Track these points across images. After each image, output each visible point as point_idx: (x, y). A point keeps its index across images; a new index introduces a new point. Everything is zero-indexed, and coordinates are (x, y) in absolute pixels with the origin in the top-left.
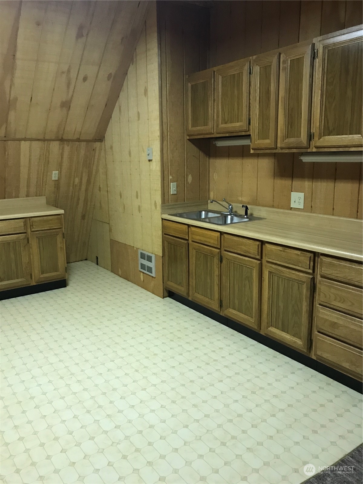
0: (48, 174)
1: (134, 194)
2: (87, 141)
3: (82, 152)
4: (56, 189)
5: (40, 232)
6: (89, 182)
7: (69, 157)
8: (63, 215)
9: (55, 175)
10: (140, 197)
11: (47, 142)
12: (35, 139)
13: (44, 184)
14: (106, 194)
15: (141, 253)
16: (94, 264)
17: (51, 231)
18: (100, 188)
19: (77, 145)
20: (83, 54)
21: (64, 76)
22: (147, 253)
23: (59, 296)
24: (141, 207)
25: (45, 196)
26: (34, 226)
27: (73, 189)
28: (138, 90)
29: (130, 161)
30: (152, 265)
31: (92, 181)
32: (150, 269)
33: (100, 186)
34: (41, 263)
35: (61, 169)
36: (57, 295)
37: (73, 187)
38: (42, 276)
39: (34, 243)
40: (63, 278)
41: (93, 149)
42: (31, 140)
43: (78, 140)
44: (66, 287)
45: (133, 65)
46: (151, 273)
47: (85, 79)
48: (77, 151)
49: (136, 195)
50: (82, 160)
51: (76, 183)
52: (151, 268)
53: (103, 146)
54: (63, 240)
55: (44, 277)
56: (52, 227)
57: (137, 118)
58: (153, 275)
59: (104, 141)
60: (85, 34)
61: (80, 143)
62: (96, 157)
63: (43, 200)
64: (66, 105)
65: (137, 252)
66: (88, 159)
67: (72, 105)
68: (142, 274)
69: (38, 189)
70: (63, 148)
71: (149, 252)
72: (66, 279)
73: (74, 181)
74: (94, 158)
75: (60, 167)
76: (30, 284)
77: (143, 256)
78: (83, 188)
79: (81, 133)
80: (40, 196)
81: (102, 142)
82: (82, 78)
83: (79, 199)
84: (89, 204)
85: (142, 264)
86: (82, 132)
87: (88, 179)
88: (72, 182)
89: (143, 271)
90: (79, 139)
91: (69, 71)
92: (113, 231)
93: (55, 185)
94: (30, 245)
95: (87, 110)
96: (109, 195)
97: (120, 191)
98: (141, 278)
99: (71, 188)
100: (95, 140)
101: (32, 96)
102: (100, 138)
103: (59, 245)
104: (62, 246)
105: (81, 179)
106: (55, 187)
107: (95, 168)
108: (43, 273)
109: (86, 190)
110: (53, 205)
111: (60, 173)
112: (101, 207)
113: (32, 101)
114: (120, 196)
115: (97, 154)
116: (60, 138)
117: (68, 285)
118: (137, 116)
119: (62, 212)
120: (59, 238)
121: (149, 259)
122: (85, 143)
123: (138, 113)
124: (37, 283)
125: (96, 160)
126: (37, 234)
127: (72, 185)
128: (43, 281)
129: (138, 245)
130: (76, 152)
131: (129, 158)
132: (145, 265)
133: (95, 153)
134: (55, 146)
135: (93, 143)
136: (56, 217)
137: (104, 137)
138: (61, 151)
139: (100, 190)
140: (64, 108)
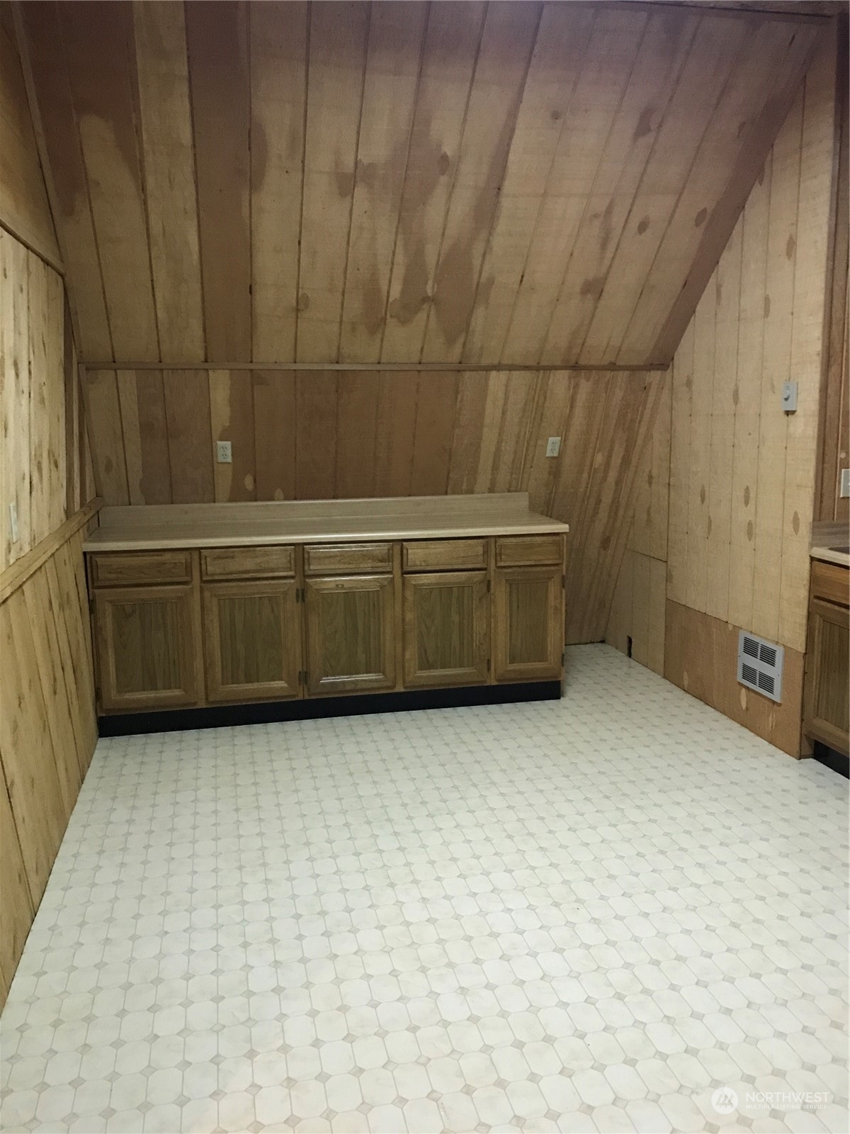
0: (540, 442)
1: (740, 494)
2: (633, 369)
3: (619, 394)
4: (552, 477)
5: (515, 569)
6: (626, 461)
7: (587, 405)
8: (565, 536)
9: (552, 445)
10: (754, 502)
11: (544, 373)
12: (520, 366)
13: (528, 466)
14: (666, 491)
15: (747, 640)
16: (622, 655)
17: (538, 569)
18: (651, 477)
19: (607, 379)
20: (645, 170)
21: (597, 223)
22: (761, 642)
23: (545, 718)
24: (754, 526)
25: (527, 491)
26: (503, 557)
27: (589, 478)
28: (770, 245)
29: (735, 415)
30: (775, 672)
31: (634, 460)
32: (767, 683)
33: (650, 471)
34: (510, 640)
35: (567, 431)
36: (540, 714)
37: (589, 474)
38: (511, 667)
39: (500, 594)
40: (556, 677)
41: (643, 386)
42: (512, 368)
43: (613, 367)
44: (560, 698)
45: (761, 185)
46: (771, 691)
47: (643, 227)
48: (606, 392)
49: (745, 496)
50: (617, 413)
51: (596, 466)
52: (771, 680)
53: (668, 378)
54: (561, 593)
55: (514, 671)
56: (540, 560)
57: (762, 312)
58: (776, 697)
59: (671, 366)
60: (653, 126)
61: (615, 372)
62: (649, 406)
63: (522, 500)
64: (594, 289)
65: (737, 636)
66: (629, 410)
67: (608, 288)
68: (743, 691)
69: (514, 476)
70: (576, 386)
71: (767, 639)
72: (560, 681)
73: (592, 461)
74: (644, 408)
75: (564, 430)
76: (486, 681)
77: (750, 647)
78: (612, 475)
79: (620, 350)
80: (516, 491)
81: (666, 370)
82: (638, 224)
83: (600, 501)
84: (621, 513)
85: (745, 666)
86: (623, 349)
87: (624, 455)
88: (588, 463)
89: (747, 685)
90: (614, 364)
91: (609, 211)
92: (674, 581)
93: (551, 467)
94: (492, 597)
95: (639, 298)
96: (672, 493)
97: (703, 486)
98: (739, 700)
99: (585, 475)
100: (650, 367)
101: (523, 273)
102: (663, 360)
103: (552, 601)
104: (559, 606)
105: (610, 457)
106: (549, 474)
107: (643, 430)
108: (513, 660)
109: (618, 482)
110: (542, 513)
111: (564, 441)
112: (649, 521)
113: (523, 283)
114: (699, 498)
115: (651, 399)
116: (572, 363)
117: (563, 696)
118: (763, 306)
119: (564, 528)
120: (554, 588)
121: (768, 656)
122: (627, 373)
123: (767, 300)
124: (499, 680)
125: (648, 411)
126: (506, 573)
127: (587, 468)
128: (514, 680)
129: (738, 618)
130: (604, 395)
131: (734, 406)
132: (754, 670)
133: (647, 395)
134: (560, 382)
135: (645, 372)
136: (550, 539)
137: (673, 359)
138: (571, 392)
139: (650, 483)
140: (589, 296)
